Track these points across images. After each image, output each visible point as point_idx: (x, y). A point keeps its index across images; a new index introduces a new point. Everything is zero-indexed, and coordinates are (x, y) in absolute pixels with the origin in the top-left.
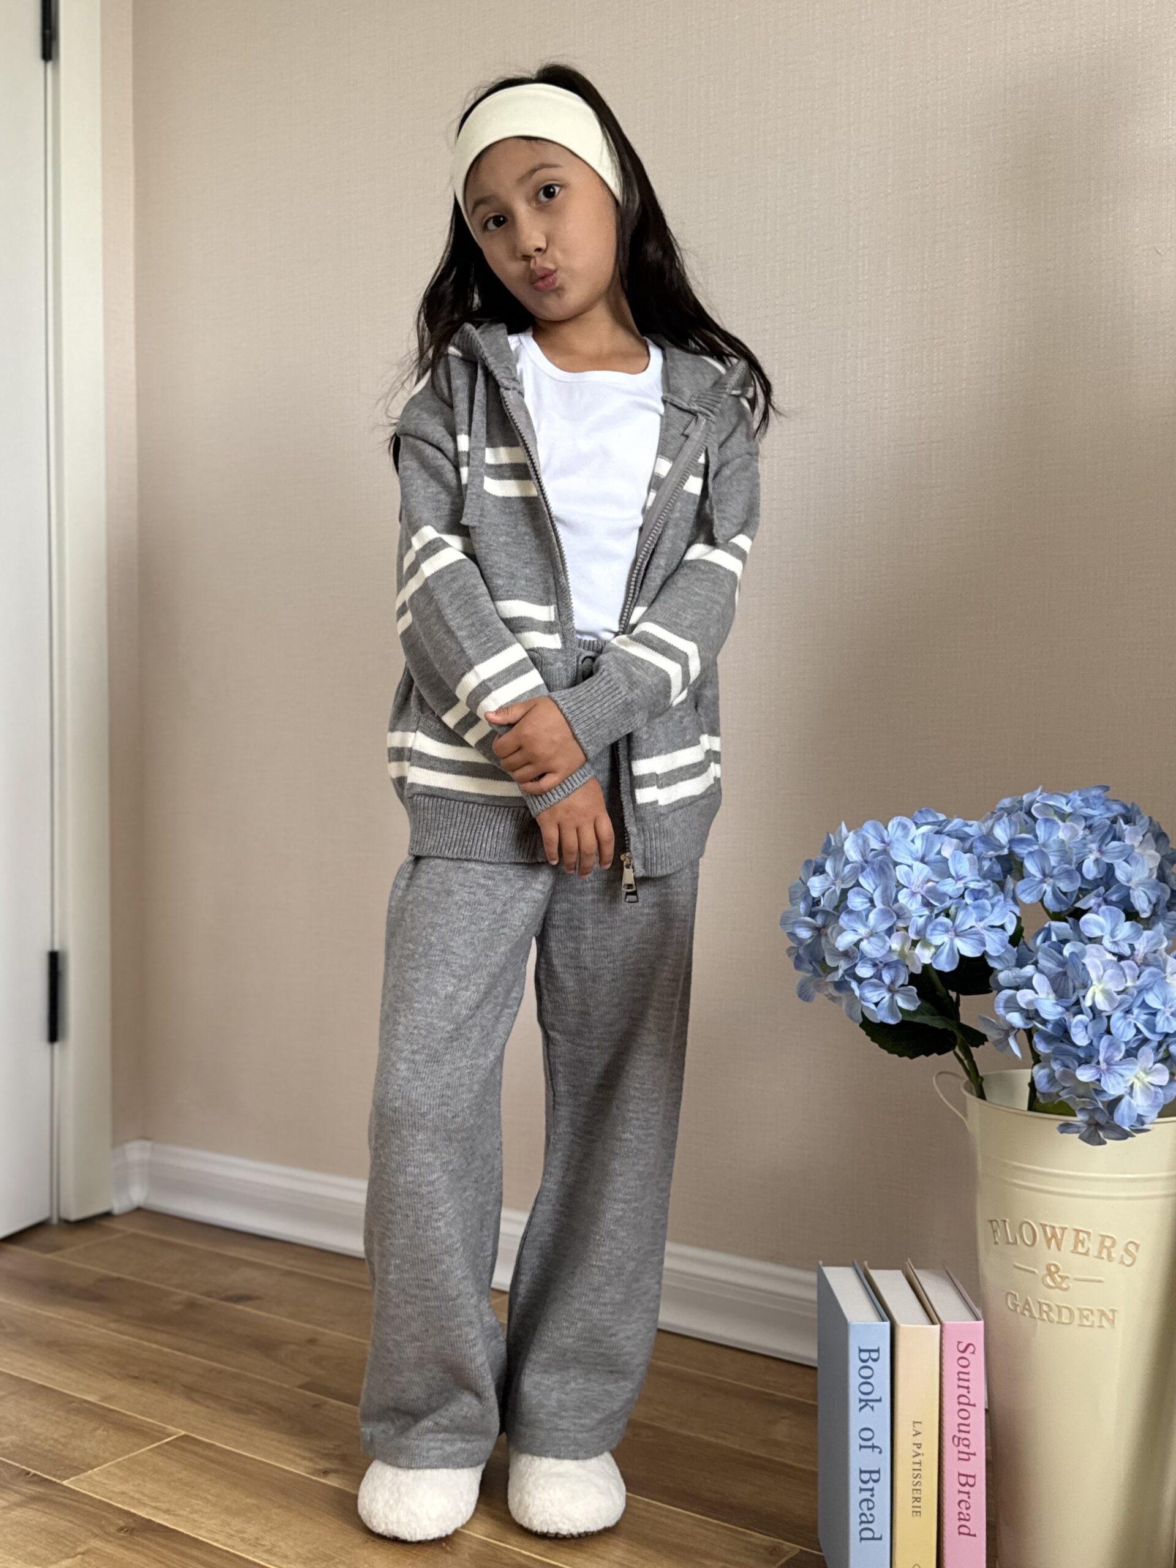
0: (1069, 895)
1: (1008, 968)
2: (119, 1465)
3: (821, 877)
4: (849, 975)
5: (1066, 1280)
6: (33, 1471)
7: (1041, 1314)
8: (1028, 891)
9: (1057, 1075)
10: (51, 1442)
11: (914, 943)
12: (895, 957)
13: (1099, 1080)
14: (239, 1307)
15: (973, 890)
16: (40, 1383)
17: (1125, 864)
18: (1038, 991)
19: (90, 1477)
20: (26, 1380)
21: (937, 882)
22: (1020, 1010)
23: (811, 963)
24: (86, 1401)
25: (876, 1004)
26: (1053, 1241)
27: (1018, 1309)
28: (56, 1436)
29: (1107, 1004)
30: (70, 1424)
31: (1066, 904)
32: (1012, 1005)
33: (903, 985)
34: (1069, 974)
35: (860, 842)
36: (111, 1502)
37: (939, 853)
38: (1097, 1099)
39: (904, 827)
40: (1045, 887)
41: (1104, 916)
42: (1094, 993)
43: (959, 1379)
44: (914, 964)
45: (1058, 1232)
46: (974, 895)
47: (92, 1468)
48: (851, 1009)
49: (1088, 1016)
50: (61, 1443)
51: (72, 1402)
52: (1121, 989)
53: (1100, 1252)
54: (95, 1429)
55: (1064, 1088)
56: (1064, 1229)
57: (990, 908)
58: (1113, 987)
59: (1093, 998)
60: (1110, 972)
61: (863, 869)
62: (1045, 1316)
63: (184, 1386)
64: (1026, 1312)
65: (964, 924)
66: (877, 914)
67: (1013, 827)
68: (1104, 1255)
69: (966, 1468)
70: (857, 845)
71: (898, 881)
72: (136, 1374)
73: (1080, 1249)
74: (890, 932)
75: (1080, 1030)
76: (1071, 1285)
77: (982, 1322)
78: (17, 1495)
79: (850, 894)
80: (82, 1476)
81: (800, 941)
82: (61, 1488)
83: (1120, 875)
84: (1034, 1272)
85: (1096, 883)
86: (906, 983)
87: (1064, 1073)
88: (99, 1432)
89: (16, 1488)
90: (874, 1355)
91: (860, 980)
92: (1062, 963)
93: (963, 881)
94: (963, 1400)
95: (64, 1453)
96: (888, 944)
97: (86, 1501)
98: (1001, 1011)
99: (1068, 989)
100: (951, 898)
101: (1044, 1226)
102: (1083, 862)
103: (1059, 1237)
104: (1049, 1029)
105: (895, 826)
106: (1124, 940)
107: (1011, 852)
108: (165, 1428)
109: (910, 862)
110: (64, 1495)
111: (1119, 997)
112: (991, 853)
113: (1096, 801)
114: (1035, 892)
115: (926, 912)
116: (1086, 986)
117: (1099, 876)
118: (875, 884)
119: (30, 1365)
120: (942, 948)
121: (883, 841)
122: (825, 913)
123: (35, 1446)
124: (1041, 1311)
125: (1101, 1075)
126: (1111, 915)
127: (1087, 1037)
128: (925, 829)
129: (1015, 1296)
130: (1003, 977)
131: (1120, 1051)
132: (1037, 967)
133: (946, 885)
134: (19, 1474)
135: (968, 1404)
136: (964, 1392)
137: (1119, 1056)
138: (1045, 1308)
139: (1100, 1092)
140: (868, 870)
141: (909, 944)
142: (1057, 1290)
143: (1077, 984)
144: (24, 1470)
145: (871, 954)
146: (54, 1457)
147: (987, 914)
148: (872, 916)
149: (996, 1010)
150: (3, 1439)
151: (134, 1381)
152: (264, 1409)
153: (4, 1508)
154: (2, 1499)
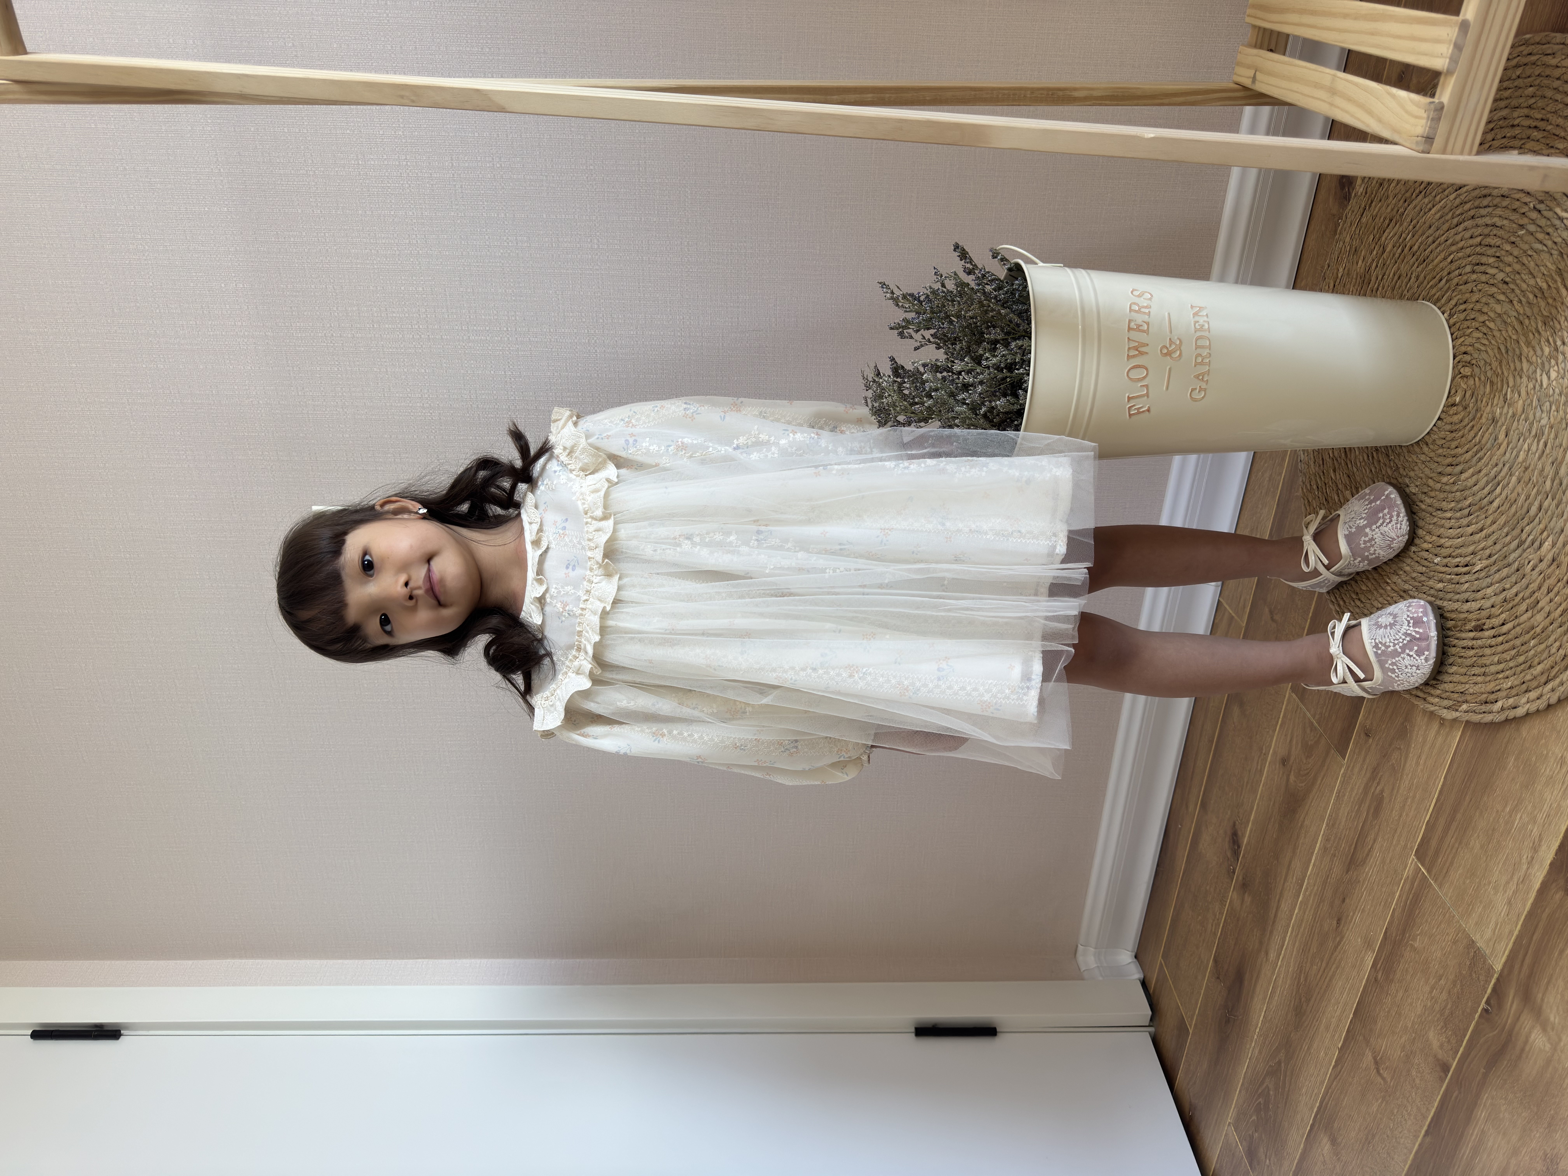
2: (1467, 914)
6: (1483, 1004)
10: (1436, 993)
14: (1245, 841)
19: (1487, 942)
20: (1349, 1031)
24: (1375, 963)
30: (1408, 978)
36: (1525, 913)
47: (1473, 941)
50: (1437, 982)
54: (1414, 948)
72: (1335, 922)
78: (1522, 1019)
80: (1486, 951)
82: (1506, 972)
88: (1417, 944)
89: (1510, 1022)
95: (1451, 976)
97: (1525, 941)
108: (1407, 879)
110: (1517, 967)
119: (1327, 1029)
123: (1443, 1009)
134: (1489, 1020)
144: (1480, 1017)
146: (1459, 986)
150: (1435, 1044)
151: (1343, 922)
152: (1375, 784)
153: (1544, 1030)
154: (1530, 1033)
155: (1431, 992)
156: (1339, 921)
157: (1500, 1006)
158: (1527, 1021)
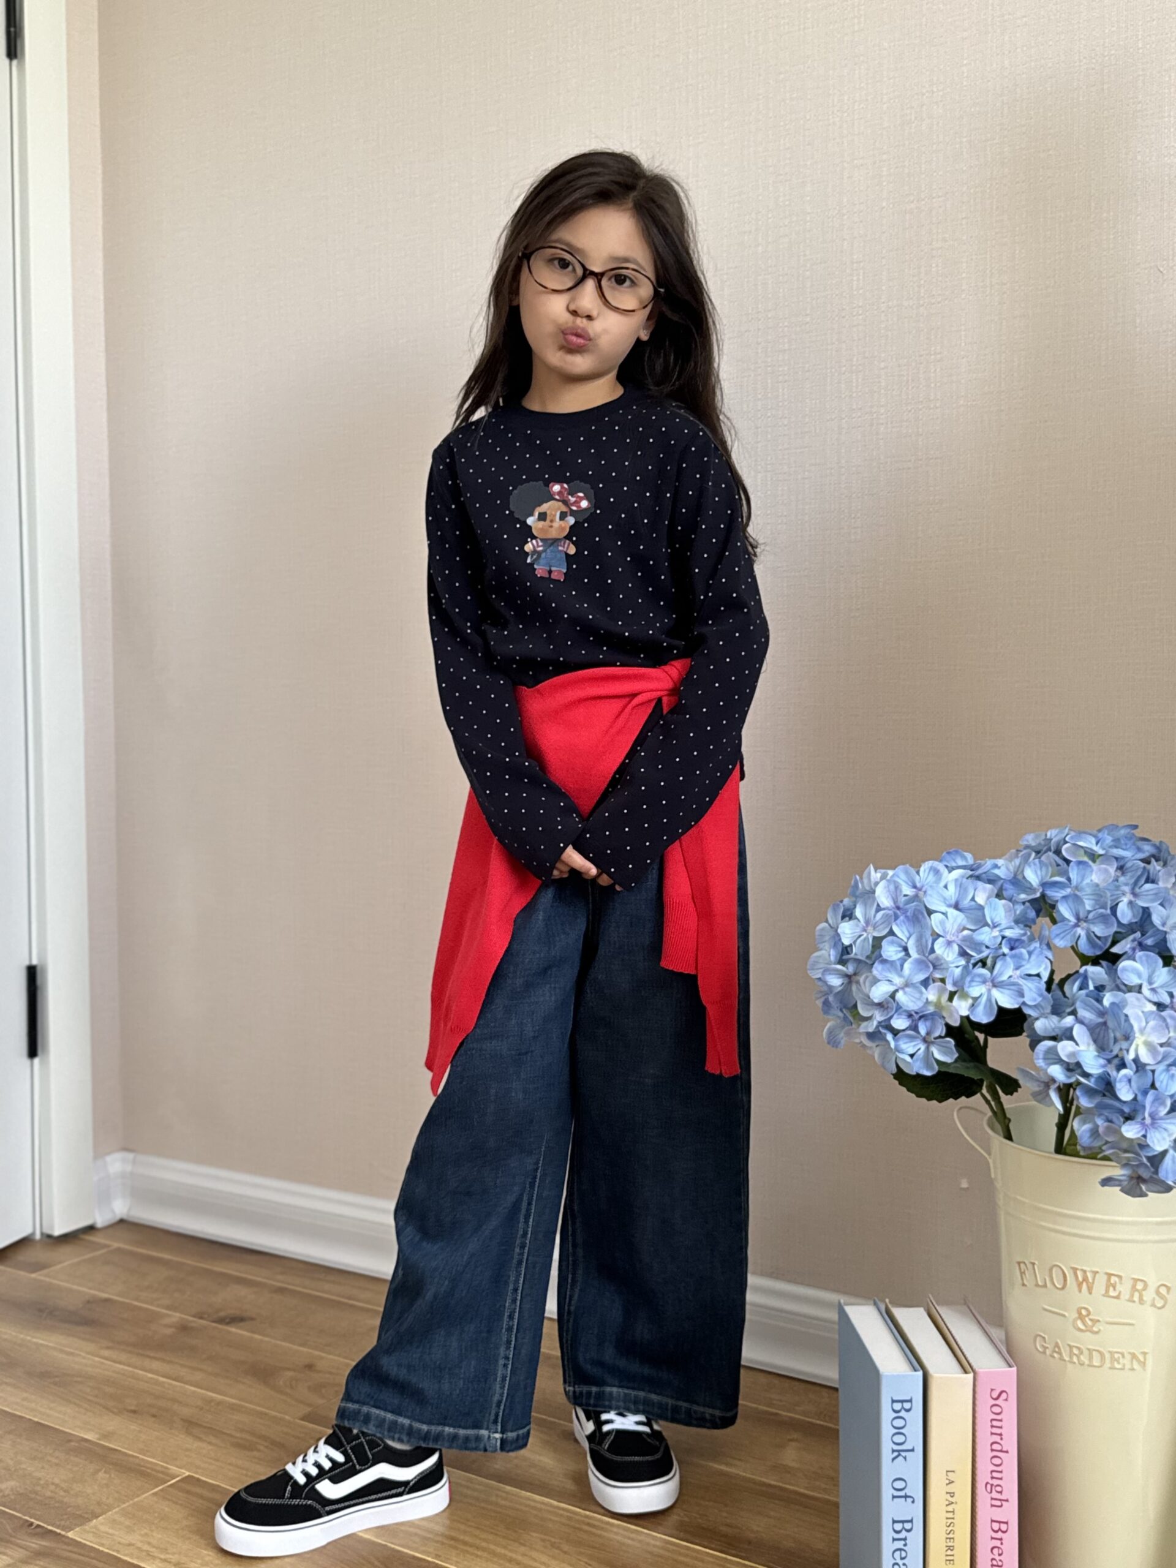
0: (1103, 940)
1: (1044, 1015)
2: (125, 1513)
3: (852, 922)
4: (883, 1027)
5: (1098, 1324)
6: (37, 1522)
7: (1071, 1357)
8: (1062, 935)
9: (1101, 1130)
10: (52, 1487)
11: (952, 996)
12: (931, 1009)
13: (1145, 1136)
14: (233, 1329)
15: (1010, 940)
16: (36, 1420)
17: (1160, 908)
18: (1078, 1042)
19: (95, 1527)
20: (21, 1417)
21: (973, 931)
22: (1060, 1061)
23: (841, 1010)
24: (86, 1440)
25: (912, 1056)
26: (1084, 1285)
27: (1048, 1352)
28: (57, 1481)
29: (1151, 1058)
30: (69, 1467)
31: (1101, 948)
32: (1053, 1057)
33: (940, 1037)
34: (1110, 1024)
35: (892, 887)
36: (119, 1556)
37: (973, 899)
38: (1142, 1153)
39: (937, 872)
40: (1080, 931)
41: (1141, 963)
42: (1137, 1046)
43: (992, 1426)
44: (951, 1015)
45: (1089, 1275)
46: (1010, 943)
47: (97, 1517)
48: (884, 1058)
49: (1131, 1069)
50: (62, 1488)
51: (70, 1441)
52: (1164, 1040)
53: (1132, 1296)
54: (97, 1471)
55: (1107, 1142)
56: (1095, 1273)
57: (1027, 956)
58: (1156, 1039)
59: (1136, 1050)
60: (1152, 1023)
61: (896, 917)
62: (1075, 1359)
63: (182, 1419)
64: (1056, 1355)
65: (1001, 974)
66: (911, 963)
67: (1044, 869)
68: (1136, 1298)
69: (999, 1514)
70: (889, 891)
71: (933, 931)
72: (133, 1408)
73: (1112, 1293)
74: (925, 983)
75: (1123, 1084)
76: (1101, 1328)
77: (1015, 1369)
78: (21, 1550)
79: (884, 943)
80: (86, 1527)
81: (830, 988)
82: (67, 1540)
83: (1156, 919)
84: (1064, 1316)
85: (1131, 928)
86: (943, 1034)
87: (1108, 1128)
88: (101, 1474)
89: (19, 1541)
90: (907, 1406)
91: (895, 1033)
92: (1102, 1013)
93: (998, 929)
94: (995, 1447)
95: (65, 1500)
96: (925, 996)
97: (92, 1555)
98: (1040, 1063)
99: (1108, 1039)
100: (987, 947)
101: (1075, 1270)
102: (1117, 904)
103: (1091, 1280)
104: (1091, 1083)
105: (927, 871)
106: (1162, 987)
107: (1043, 896)
108: (167, 1468)
109: (943, 909)
110: (70, 1548)
111: (1162, 1050)
112: (1023, 896)
113: (1127, 842)
114: (1069, 937)
115: (963, 962)
116: (1128, 1037)
117: (1134, 920)
118: (909, 931)
119: (24, 1399)
120: (979, 999)
121: (915, 887)
122: (858, 961)
123: (36, 1493)
124: (1071, 1354)
125: (1146, 1131)
126: (1147, 961)
127: (1131, 1092)
128: (957, 873)
129: (1044, 1338)
130: (1041, 1025)
131: (1165, 1106)
132: (1076, 1017)
133: (983, 934)
134: (22, 1526)
135: (1001, 1451)
136: (997, 1438)
137: (1163, 1111)
138: (1075, 1351)
139: (1144, 1146)
140: (902, 918)
141: (946, 996)
142: (1088, 1334)
143: (1118, 1035)
144: (27, 1521)
145: (907, 1006)
146: (57, 1505)
147: (1024, 963)
148: (907, 966)
149: (1036, 1061)
150: (2, 1486)
151: (132, 1415)
152: (267, 1444)
153: (9, 1565)
154: (8, 1556)
156: (134, 1412)
157: (35, 1535)
158: (19, 1554)
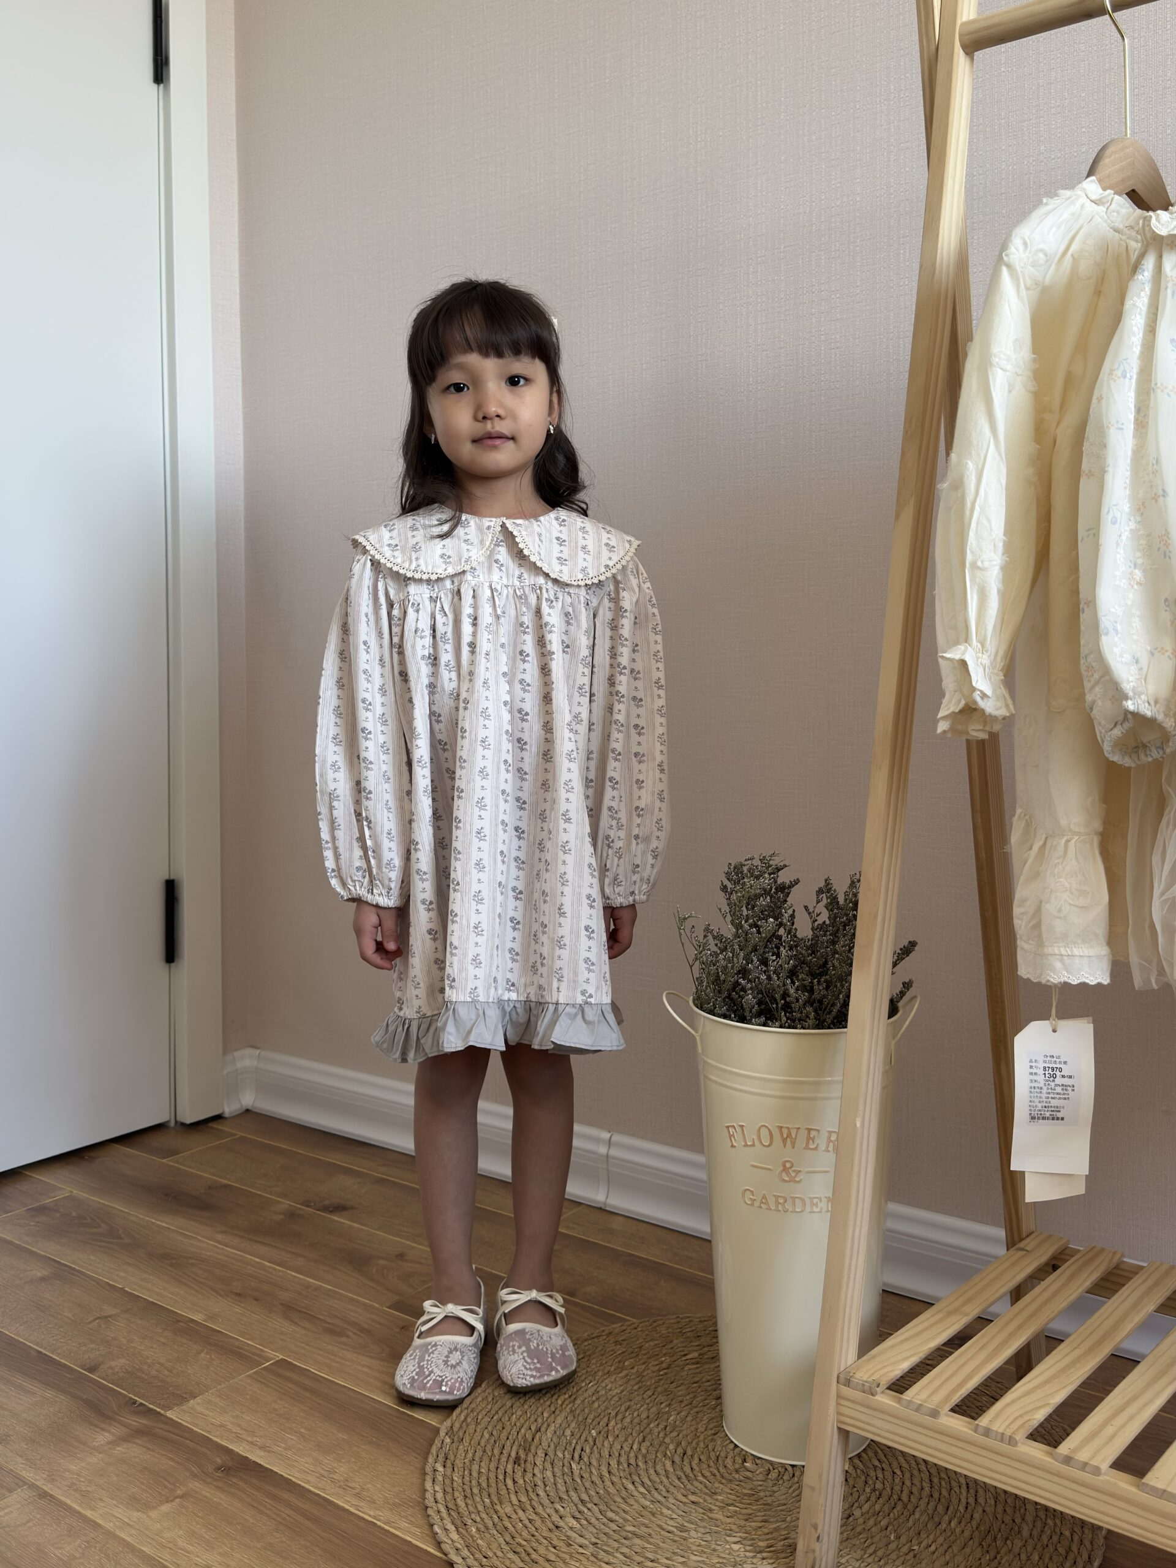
2: (220, 1395)
6: (139, 1400)
10: (157, 1366)
14: (335, 1218)
19: (192, 1407)
24: (193, 1321)
28: (162, 1360)
30: (175, 1346)
36: (209, 1436)
47: (195, 1397)
50: (166, 1368)
51: (179, 1321)
54: (199, 1353)
63: (283, 1304)
72: (237, 1291)
78: (122, 1428)
80: (184, 1408)
82: (166, 1420)
88: (203, 1355)
89: (122, 1419)
95: (167, 1379)
97: (186, 1434)
108: (262, 1351)
110: (166, 1427)
119: (144, 1281)
123: (143, 1372)
134: (127, 1404)
144: (131, 1398)
146: (159, 1383)
150: (113, 1364)
151: (237, 1298)
152: (355, 1331)
153: (110, 1443)
154: (109, 1432)
155: (159, 1363)
156: (239, 1295)
157: (136, 1413)
158: (120, 1431)
